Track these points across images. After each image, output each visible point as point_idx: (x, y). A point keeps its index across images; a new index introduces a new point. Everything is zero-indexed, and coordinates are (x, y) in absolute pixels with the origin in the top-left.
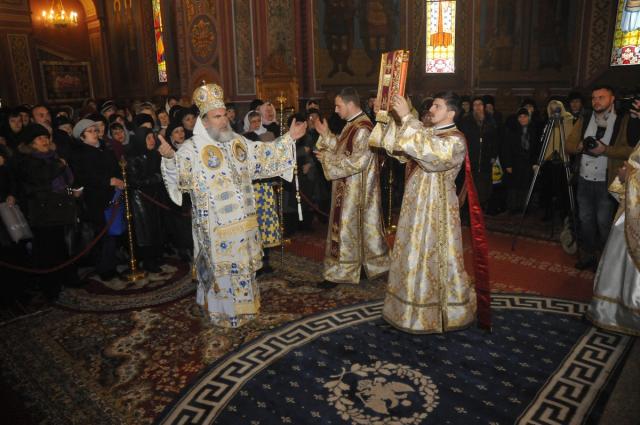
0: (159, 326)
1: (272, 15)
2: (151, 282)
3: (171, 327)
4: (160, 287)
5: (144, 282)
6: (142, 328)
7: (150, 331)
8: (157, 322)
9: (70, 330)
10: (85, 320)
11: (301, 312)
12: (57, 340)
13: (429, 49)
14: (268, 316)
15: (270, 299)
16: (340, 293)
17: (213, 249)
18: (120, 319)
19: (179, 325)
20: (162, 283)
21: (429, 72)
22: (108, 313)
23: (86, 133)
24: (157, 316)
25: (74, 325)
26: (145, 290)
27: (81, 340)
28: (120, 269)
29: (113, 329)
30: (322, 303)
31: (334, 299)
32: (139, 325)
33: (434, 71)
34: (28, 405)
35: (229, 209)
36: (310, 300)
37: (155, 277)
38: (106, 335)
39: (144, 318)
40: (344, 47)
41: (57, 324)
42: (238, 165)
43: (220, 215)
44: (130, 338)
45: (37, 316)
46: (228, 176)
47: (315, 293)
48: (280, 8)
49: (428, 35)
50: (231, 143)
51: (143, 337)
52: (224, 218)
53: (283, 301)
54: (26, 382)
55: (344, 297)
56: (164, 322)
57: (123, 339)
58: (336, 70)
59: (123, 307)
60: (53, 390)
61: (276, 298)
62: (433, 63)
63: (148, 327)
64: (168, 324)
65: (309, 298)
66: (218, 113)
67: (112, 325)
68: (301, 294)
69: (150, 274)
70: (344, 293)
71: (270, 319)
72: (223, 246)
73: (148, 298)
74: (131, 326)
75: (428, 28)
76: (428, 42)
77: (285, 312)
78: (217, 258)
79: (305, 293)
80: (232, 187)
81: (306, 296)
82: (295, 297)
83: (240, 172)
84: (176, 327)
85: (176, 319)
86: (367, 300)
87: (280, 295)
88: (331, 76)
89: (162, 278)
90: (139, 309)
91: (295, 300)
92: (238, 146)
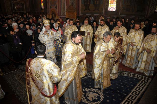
9: (23, 76)
45: (15, 72)
46: (50, 39)
54: (14, 89)
58: (86, 9)
60: (20, 91)
83: (52, 38)
92: (52, 33)
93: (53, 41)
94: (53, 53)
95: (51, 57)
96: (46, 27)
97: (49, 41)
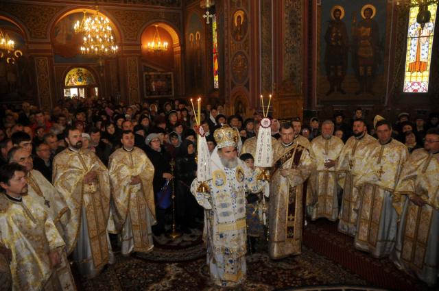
0: (179, 279)
2: (183, 241)
3: (186, 281)
4: (187, 246)
5: (179, 241)
6: (169, 278)
7: (173, 281)
8: (178, 276)
9: (127, 270)
10: (137, 264)
11: (275, 285)
12: (118, 277)
14: (251, 285)
15: (256, 269)
16: (306, 273)
18: (158, 268)
19: (192, 280)
20: (190, 243)
22: (150, 261)
23: (152, 143)
24: (180, 270)
25: (130, 267)
26: (178, 247)
27: (131, 279)
28: (167, 228)
29: (151, 275)
30: (291, 279)
31: (300, 277)
32: (168, 275)
35: (226, 214)
36: (283, 275)
37: (186, 238)
38: (146, 279)
39: (172, 269)
40: (339, 74)
41: (121, 265)
43: (219, 217)
44: (160, 285)
46: (228, 192)
47: (288, 270)
50: (235, 169)
51: (168, 285)
52: (222, 219)
53: (265, 273)
55: (308, 277)
56: (184, 276)
57: (155, 285)
58: (332, 90)
59: (161, 259)
61: (261, 269)
63: (173, 278)
64: (186, 278)
65: (283, 273)
66: (228, 149)
67: (152, 272)
68: (279, 269)
69: (184, 234)
70: (309, 273)
71: (252, 287)
72: (221, 236)
73: (178, 254)
74: (162, 276)
77: (264, 283)
78: (217, 243)
79: (282, 268)
80: (230, 201)
81: (282, 271)
82: (274, 271)
83: (237, 190)
84: (189, 282)
85: (192, 274)
86: (324, 283)
87: (264, 267)
88: (328, 94)
89: (190, 239)
90: (171, 263)
91: (273, 273)
92: (239, 171)
93: (238, 199)
94: (236, 237)
95: (227, 250)
96: (223, 150)
97: (225, 198)
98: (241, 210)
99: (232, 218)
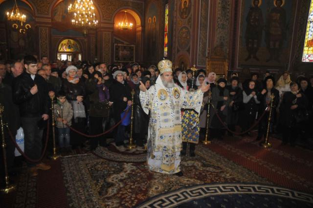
0: (134, 173)
1: (219, 28)
2: (137, 151)
3: (139, 175)
4: (140, 154)
5: (134, 150)
6: (125, 172)
7: (129, 174)
8: (133, 171)
9: (95, 165)
10: (102, 162)
11: (205, 181)
12: (88, 169)
13: (306, 49)
14: (187, 179)
15: (191, 170)
16: (228, 175)
17: (157, 138)
18: (118, 165)
19: (143, 174)
20: (142, 152)
21: (304, 61)
22: (113, 161)
24: (134, 168)
25: (97, 163)
26: (133, 154)
27: (98, 171)
28: (125, 142)
29: (113, 169)
30: (217, 178)
31: (224, 177)
32: (125, 170)
33: (307, 61)
34: (68, 194)
35: (166, 121)
36: (211, 175)
37: (139, 149)
38: (109, 171)
39: (128, 167)
40: (255, 46)
41: (91, 162)
42: (175, 100)
44: (119, 175)
45: (85, 156)
46: (169, 105)
47: (215, 172)
48: (223, 25)
49: (306, 41)
50: (172, 89)
51: (125, 176)
53: (197, 173)
54: (70, 184)
55: (230, 177)
56: (137, 171)
57: (115, 175)
58: (249, 57)
59: (121, 160)
60: (79, 191)
61: (194, 170)
62: (307, 56)
63: (129, 172)
64: (138, 172)
65: (211, 174)
66: (168, 74)
67: (113, 167)
68: (208, 171)
69: (138, 147)
70: (230, 175)
71: (187, 181)
72: (161, 137)
73: (133, 158)
74: (121, 170)
75: (306, 37)
76: (305, 45)
77: (196, 179)
78: (158, 142)
79: (210, 171)
81: (210, 173)
82: (204, 172)
83: (175, 104)
84: (141, 175)
85: (142, 171)
86: (241, 182)
87: (196, 169)
88: (246, 60)
89: (143, 150)
90: (127, 163)
91: (203, 174)
92: (176, 91)
93: (175, 110)
94: (171, 138)
95: (165, 147)
96: (164, 75)
97: (166, 109)
98: (178, 118)
99: (171, 123)
